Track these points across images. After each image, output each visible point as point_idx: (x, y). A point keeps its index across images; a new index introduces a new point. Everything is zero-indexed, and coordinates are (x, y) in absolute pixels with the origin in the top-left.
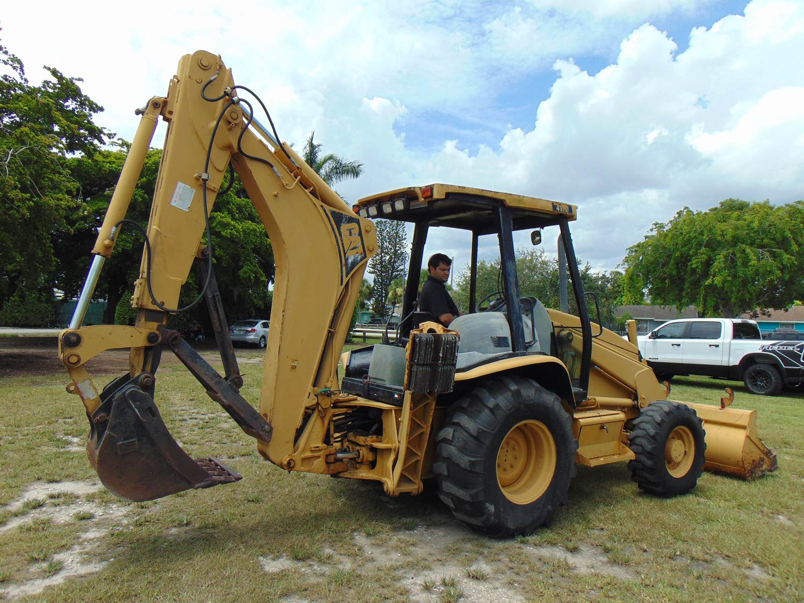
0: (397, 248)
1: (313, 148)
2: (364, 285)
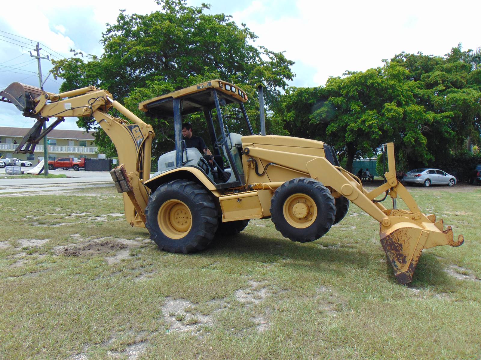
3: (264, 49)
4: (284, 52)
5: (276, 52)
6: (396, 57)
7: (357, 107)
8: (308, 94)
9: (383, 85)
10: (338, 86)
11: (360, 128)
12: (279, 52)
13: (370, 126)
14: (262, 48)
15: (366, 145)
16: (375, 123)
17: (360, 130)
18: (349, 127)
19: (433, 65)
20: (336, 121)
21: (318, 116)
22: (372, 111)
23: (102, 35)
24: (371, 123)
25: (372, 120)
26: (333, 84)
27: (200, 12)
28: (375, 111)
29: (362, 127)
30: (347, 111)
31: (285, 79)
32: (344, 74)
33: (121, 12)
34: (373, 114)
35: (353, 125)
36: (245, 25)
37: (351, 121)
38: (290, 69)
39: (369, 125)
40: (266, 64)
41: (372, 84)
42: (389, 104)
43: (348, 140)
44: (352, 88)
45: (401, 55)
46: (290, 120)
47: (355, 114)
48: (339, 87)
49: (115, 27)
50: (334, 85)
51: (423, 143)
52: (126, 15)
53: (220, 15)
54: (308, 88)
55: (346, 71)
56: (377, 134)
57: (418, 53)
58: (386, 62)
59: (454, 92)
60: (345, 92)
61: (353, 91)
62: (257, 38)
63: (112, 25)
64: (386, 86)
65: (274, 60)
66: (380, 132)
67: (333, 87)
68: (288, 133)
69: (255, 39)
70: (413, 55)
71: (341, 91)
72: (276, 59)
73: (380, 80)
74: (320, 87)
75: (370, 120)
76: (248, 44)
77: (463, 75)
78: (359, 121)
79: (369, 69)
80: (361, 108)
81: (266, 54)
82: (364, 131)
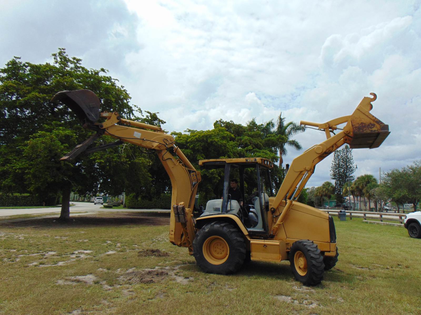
0: (348, 165)
1: (281, 120)
2: (329, 186)
3: (137, 107)
4: (158, 113)
5: (153, 112)
6: (217, 122)
9: (219, 143)
10: (185, 141)
15: (209, 188)
19: (242, 132)
26: (182, 138)
27: (97, 73)
29: (206, 173)
32: (185, 131)
33: (15, 59)
36: (124, 87)
38: (162, 127)
41: (212, 142)
44: (197, 144)
45: (220, 121)
50: (182, 139)
51: (245, 186)
52: (19, 62)
53: (107, 77)
55: (187, 129)
57: (231, 121)
59: (257, 152)
60: (192, 146)
61: (198, 146)
64: (221, 144)
65: (149, 118)
66: (219, 178)
70: (229, 123)
71: (188, 145)
77: (260, 140)
81: (140, 112)
82: (208, 176)
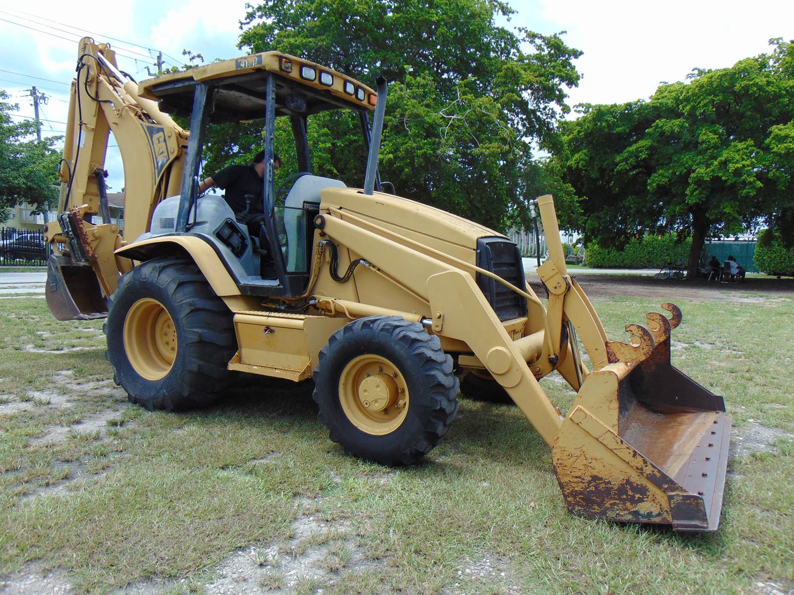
3: (526, 31)
4: (562, 33)
5: (547, 34)
7: (711, 135)
8: (614, 117)
9: (769, 88)
10: (675, 98)
11: (717, 176)
12: (552, 35)
13: (738, 173)
14: (523, 31)
15: (727, 210)
16: (748, 166)
17: (716, 180)
18: (692, 175)
20: (668, 164)
21: (632, 157)
22: (743, 143)
23: (240, 25)
24: (739, 165)
25: (743, 159)
26: (665, 94)
28: (750, 142)
29: (720, 175)
30: (693, 145)
31: (564, 86)
32: (689, 76)
34: (745, 149)
35: (701, 171)
37: (698, 164)
38: (574, 66)
39: (736, 170)
40: (529, 60)
41: (746, 88)
42: (781, 126)
43: (691, 200)
44: (702, 100)
46: (578, 167)
47: (707, 149)
48: (677, 99)
49: (259, 9)
50: (666, 96)
54: (615, 105)
55: (693, 70)
56: (753, 188)
58: (778, 43)
60: (688, 107)
61: (705, 105)
62: (513, 13)
63: (256, 6)
64: (777, 90)
65: (544, 51)
66: (759, 184)
67: (664, 101)
68: (572, 189)
69: (511, 15)
71: (681, 107)
72: (548, 48)
73: (765, 80)
74: (639, 101)
75: (737, 160)
76: (496, 26)
78: (716, 163)
79: (742, 59)
80: (720, 138)
81: (530, 42)
82: (726, 181)
